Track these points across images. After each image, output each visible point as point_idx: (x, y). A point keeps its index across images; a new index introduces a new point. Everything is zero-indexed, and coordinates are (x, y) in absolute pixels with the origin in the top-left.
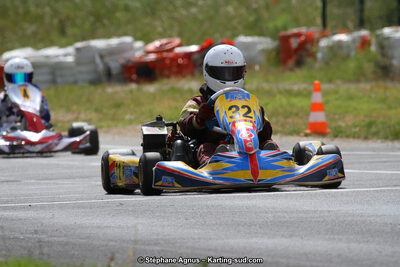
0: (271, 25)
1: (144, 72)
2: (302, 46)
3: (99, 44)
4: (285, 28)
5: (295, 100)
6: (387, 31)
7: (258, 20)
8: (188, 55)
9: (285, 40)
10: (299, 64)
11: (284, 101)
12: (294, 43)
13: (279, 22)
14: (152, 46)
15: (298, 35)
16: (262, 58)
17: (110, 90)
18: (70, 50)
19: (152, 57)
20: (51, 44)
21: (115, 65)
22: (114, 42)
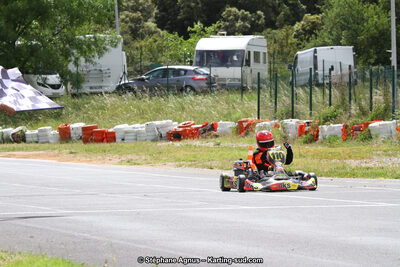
0: (234, 116)
1: (176, 136)
2: (248, 126)
3: (157, 123)
4: (239, 118)
5: (241, 153)
6: (285, 121)
7: (229, 114)
8: (197, 129)
9: (241, 123)
10: (246, 134)
11: (237, 153)
12: (245, 125)
13: (237, 115)
14: (181, 125)
15: (247, 121)
16: (230, 131)
17: (159, 144)
18: (144, 125)
19: (181, 129)
20: (137, 122)
21: (164, 133)
22: (164, 122)
